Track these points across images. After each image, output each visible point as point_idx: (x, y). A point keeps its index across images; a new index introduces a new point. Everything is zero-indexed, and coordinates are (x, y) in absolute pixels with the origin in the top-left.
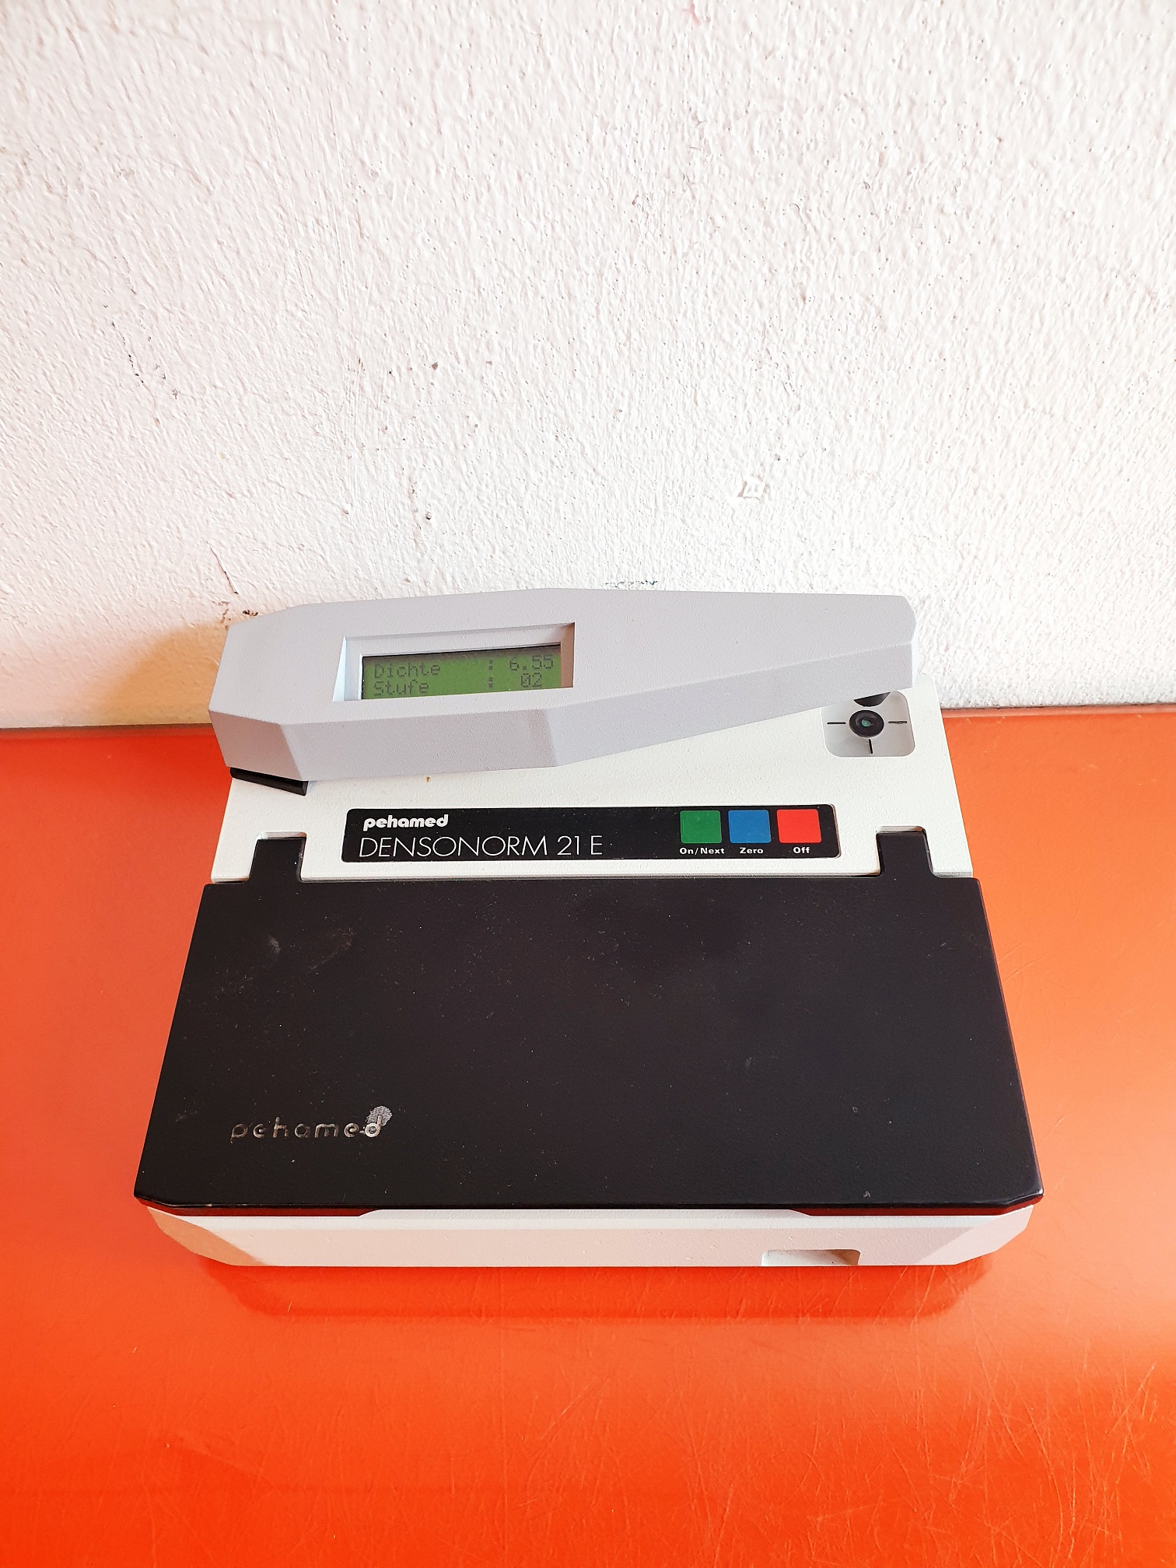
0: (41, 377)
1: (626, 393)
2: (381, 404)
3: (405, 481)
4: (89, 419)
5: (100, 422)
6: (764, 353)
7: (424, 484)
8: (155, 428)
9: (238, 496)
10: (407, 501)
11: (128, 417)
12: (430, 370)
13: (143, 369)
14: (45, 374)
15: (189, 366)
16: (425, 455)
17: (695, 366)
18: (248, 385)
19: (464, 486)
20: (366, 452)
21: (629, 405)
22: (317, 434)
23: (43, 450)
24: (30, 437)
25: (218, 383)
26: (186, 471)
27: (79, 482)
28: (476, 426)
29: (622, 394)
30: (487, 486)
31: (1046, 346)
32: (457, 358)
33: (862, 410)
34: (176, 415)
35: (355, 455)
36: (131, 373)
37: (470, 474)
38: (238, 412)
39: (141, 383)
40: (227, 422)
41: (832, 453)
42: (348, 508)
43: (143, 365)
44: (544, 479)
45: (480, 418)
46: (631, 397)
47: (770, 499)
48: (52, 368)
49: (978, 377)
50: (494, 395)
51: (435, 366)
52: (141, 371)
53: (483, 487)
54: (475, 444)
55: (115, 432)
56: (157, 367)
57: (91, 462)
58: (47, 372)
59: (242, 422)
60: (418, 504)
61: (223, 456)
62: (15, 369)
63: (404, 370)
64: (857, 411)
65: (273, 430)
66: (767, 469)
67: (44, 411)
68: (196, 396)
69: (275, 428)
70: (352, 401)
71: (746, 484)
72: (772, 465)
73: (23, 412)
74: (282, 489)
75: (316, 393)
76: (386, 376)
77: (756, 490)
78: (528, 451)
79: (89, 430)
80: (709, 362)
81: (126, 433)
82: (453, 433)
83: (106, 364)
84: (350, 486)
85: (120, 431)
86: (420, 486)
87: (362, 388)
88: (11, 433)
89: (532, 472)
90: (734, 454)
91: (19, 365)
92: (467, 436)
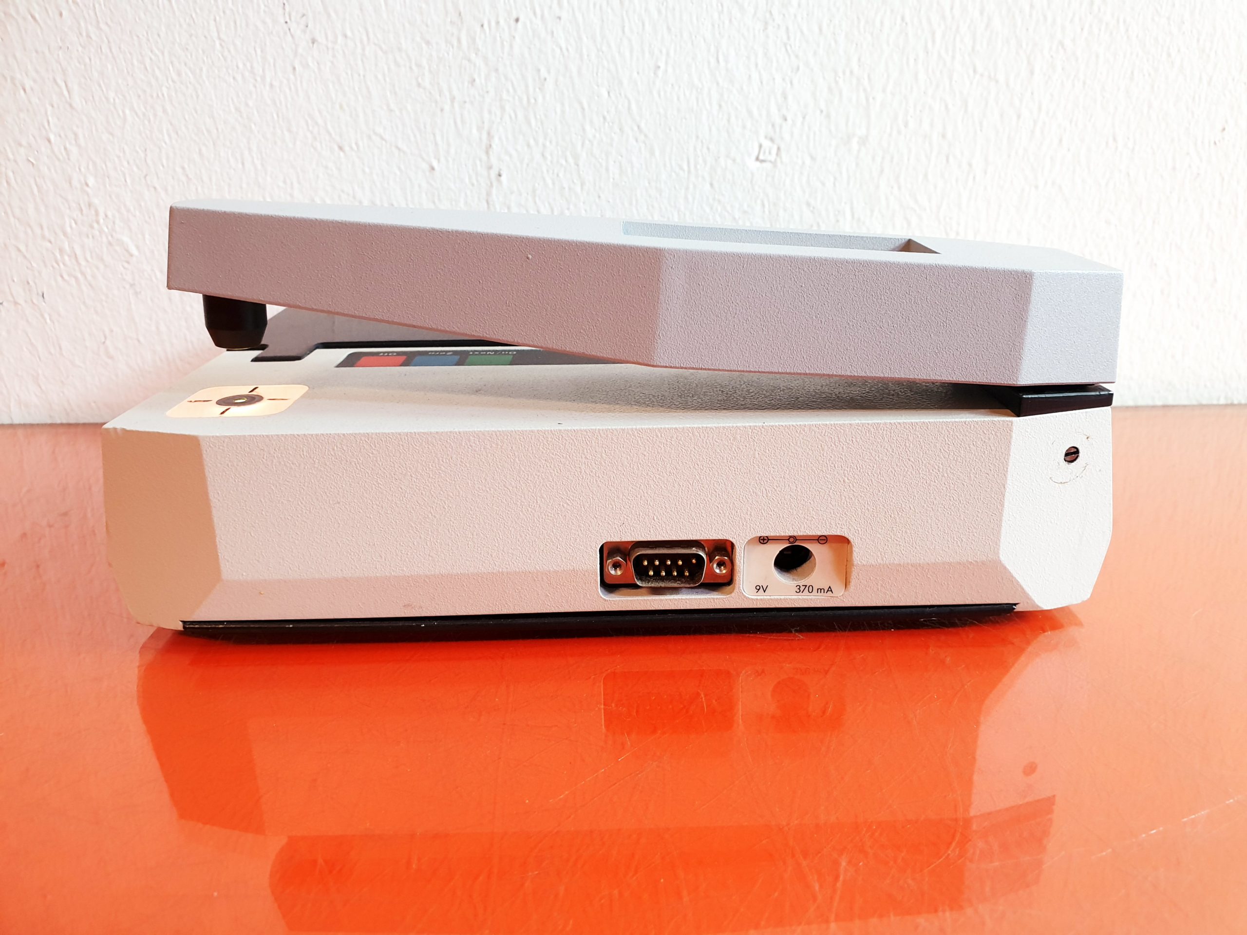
0: (212, 23)
1: (664, 51)
2: (473, 56)
3: (484, 136)
4: (241, 66)
5: (249, 68)
6: (768, 15)
7: (500, 139)
8: (292, 77)
9: (347, 148)
10: (484, 157)
11: (272, 65)
12: (512, 22)
13: (293, 18)
14: (215, 20)
15: (329, 15)
16: (503, 108)
17: (716, 26)
18: (371, 36)
19: (532, 142)
20: (456, 105)
21: (666, 63)
22: (419, 85)
23: (198, 97)
24: (190, 83)
25: (349, 34)
26: (310, 121)
27: (220, 130)
28: (545, 79)
29: (661, 52)
30: (551, 142)
31: (982, 13)
32: (535, 14)
33: (848, 73)
34: (311, 64)
35: (447, 108)
36: (283, 21)
37: (537, 129)
38: (360, 62)
39: (288, 31)
40: (349, 73)
41: (828, 116)
42: (435, 164)
43: (293, 14)
44: (597, 135)
45: (549, 72)
46: (668, 54)
47: (782, 162)
48: (222, 14)
49: (934, 42)
50: (561, 49)
51: (517, 20)
52: (290, 19)
53: (548, 144)
54: (544, 98)
55: (259, 79)
56: (304, 15)
57: (233, 110)
58: (218, 18)
59: (362, 73)
60: (494, 160)
61: (341, 106)
62: (194, 15)
63: (493, 24)
64: (844, 73)
65: (385, 80)
66: (778, 130)
67: (207, 57)
68: (330, 45)
69: (388, 79)
70: (451, 54)
71: (760, 146)
72: (781, 127)
73: (189, 57)
74: (384, 142)
75: (424, 45)
76: (478, 29)
77: (770, 153)
78: (586, 106)
79: (239, 77)
80: (727, 22)
81: (268, 80)
82: (527, 86)
83: (265, 12)
84: (439, 138)
85: (263, 78)
86: (496, 142)
87: (459, 40)
88: (175, 77)
89: (588, 127)
90: (750, 113)
91: (198, 11)
92: (537, 90)
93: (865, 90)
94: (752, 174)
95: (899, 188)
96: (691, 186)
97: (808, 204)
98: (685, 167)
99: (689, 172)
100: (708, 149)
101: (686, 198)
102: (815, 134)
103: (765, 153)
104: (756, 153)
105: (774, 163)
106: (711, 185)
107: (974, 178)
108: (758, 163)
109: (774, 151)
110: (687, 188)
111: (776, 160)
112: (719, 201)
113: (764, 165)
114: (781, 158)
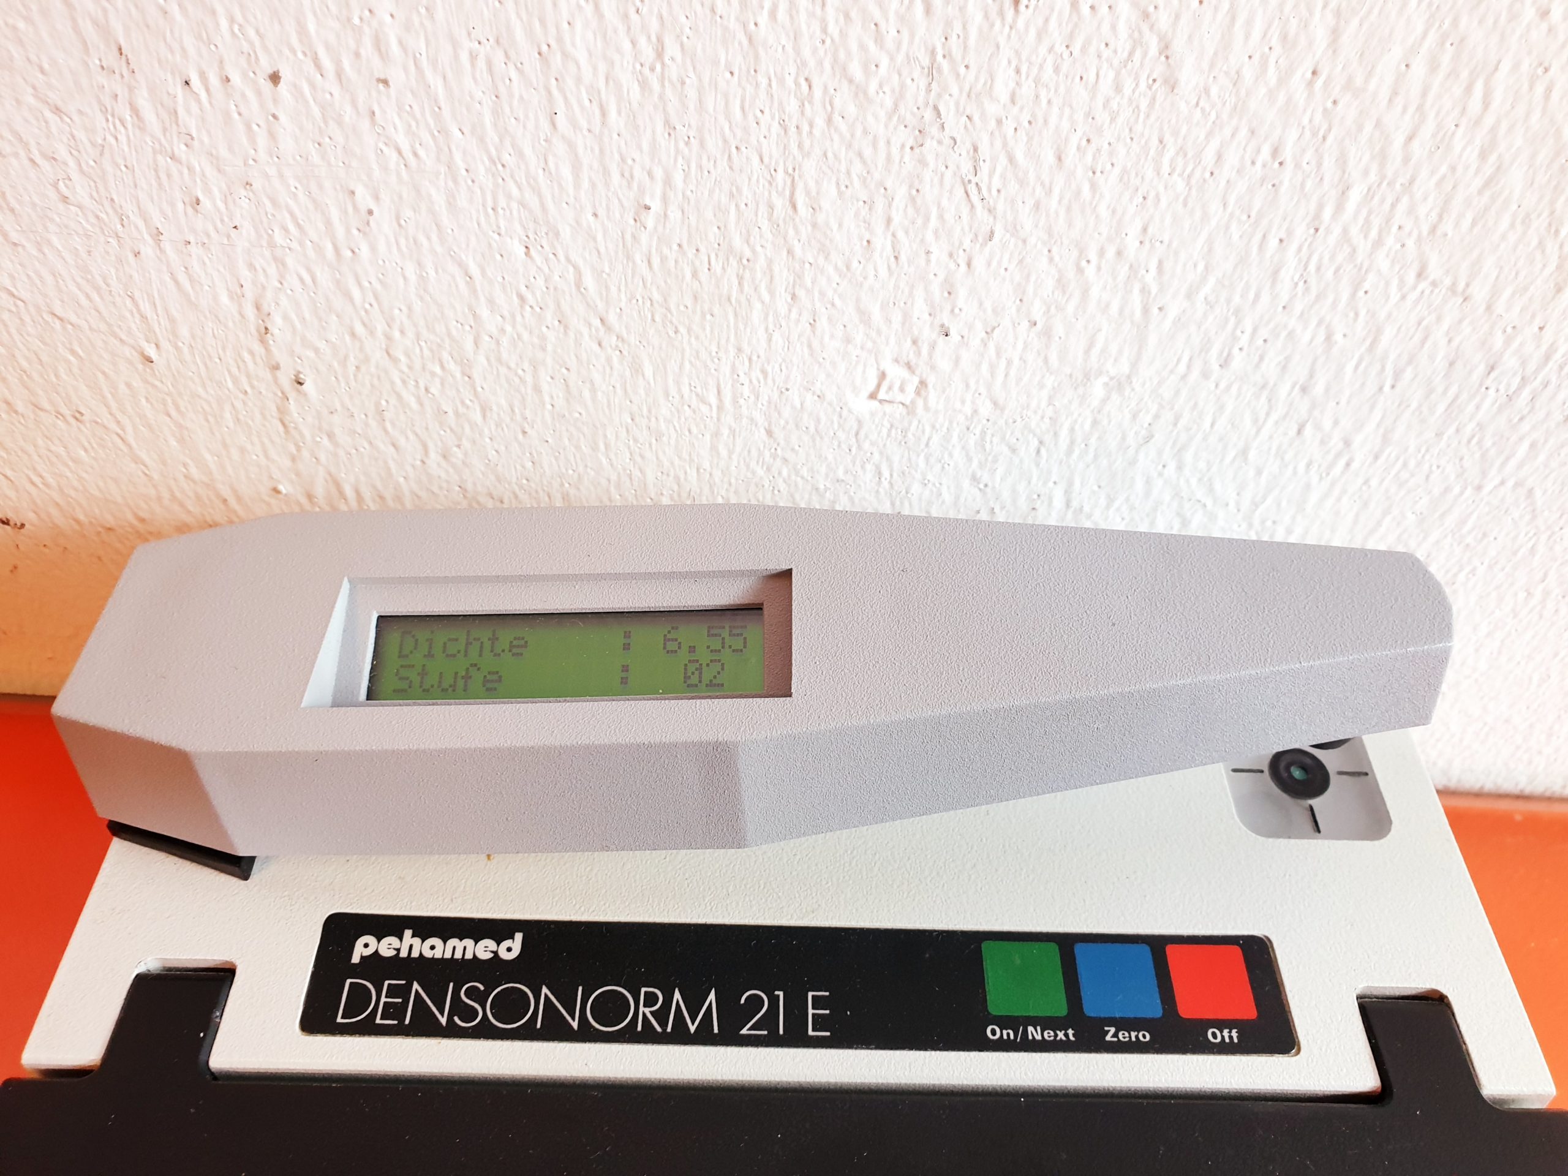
7: (286, 318)
16: (280, 262)
19: (360, 329)
28: (370, 212)
30: (402, 332)
37: (368, 306)
45: (377, 198)
53: (396, 334)
82: (328, 224)
86: (277, 324)
92: (354, 231)
93: (1144, 290)
94: (860, 423)
95: (1180, 468)
96: (725, 432)
97: (974, 479)
98: (713, 399)
99: (720, 408)
100: (764, 372)
101: (714, 448)
102: (1009, 363)
103: (890, 388)
104: (871, 387)
105: (910, 409)
106: (769, 433)
107: (1348, 465)
108: (875, 404)
109: (911, 389)
110: (717, 434)
111: (913, 402)
112: (785, 460)
113: (888, 408)
114: (926, 400)
